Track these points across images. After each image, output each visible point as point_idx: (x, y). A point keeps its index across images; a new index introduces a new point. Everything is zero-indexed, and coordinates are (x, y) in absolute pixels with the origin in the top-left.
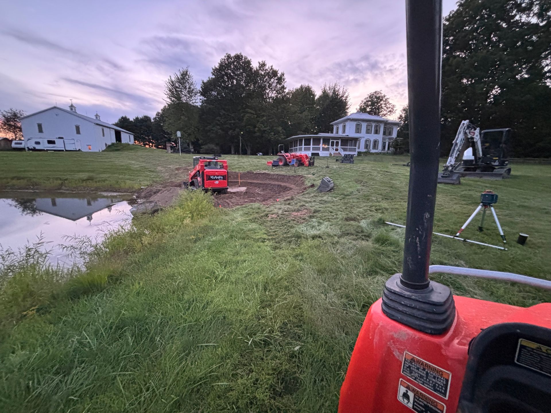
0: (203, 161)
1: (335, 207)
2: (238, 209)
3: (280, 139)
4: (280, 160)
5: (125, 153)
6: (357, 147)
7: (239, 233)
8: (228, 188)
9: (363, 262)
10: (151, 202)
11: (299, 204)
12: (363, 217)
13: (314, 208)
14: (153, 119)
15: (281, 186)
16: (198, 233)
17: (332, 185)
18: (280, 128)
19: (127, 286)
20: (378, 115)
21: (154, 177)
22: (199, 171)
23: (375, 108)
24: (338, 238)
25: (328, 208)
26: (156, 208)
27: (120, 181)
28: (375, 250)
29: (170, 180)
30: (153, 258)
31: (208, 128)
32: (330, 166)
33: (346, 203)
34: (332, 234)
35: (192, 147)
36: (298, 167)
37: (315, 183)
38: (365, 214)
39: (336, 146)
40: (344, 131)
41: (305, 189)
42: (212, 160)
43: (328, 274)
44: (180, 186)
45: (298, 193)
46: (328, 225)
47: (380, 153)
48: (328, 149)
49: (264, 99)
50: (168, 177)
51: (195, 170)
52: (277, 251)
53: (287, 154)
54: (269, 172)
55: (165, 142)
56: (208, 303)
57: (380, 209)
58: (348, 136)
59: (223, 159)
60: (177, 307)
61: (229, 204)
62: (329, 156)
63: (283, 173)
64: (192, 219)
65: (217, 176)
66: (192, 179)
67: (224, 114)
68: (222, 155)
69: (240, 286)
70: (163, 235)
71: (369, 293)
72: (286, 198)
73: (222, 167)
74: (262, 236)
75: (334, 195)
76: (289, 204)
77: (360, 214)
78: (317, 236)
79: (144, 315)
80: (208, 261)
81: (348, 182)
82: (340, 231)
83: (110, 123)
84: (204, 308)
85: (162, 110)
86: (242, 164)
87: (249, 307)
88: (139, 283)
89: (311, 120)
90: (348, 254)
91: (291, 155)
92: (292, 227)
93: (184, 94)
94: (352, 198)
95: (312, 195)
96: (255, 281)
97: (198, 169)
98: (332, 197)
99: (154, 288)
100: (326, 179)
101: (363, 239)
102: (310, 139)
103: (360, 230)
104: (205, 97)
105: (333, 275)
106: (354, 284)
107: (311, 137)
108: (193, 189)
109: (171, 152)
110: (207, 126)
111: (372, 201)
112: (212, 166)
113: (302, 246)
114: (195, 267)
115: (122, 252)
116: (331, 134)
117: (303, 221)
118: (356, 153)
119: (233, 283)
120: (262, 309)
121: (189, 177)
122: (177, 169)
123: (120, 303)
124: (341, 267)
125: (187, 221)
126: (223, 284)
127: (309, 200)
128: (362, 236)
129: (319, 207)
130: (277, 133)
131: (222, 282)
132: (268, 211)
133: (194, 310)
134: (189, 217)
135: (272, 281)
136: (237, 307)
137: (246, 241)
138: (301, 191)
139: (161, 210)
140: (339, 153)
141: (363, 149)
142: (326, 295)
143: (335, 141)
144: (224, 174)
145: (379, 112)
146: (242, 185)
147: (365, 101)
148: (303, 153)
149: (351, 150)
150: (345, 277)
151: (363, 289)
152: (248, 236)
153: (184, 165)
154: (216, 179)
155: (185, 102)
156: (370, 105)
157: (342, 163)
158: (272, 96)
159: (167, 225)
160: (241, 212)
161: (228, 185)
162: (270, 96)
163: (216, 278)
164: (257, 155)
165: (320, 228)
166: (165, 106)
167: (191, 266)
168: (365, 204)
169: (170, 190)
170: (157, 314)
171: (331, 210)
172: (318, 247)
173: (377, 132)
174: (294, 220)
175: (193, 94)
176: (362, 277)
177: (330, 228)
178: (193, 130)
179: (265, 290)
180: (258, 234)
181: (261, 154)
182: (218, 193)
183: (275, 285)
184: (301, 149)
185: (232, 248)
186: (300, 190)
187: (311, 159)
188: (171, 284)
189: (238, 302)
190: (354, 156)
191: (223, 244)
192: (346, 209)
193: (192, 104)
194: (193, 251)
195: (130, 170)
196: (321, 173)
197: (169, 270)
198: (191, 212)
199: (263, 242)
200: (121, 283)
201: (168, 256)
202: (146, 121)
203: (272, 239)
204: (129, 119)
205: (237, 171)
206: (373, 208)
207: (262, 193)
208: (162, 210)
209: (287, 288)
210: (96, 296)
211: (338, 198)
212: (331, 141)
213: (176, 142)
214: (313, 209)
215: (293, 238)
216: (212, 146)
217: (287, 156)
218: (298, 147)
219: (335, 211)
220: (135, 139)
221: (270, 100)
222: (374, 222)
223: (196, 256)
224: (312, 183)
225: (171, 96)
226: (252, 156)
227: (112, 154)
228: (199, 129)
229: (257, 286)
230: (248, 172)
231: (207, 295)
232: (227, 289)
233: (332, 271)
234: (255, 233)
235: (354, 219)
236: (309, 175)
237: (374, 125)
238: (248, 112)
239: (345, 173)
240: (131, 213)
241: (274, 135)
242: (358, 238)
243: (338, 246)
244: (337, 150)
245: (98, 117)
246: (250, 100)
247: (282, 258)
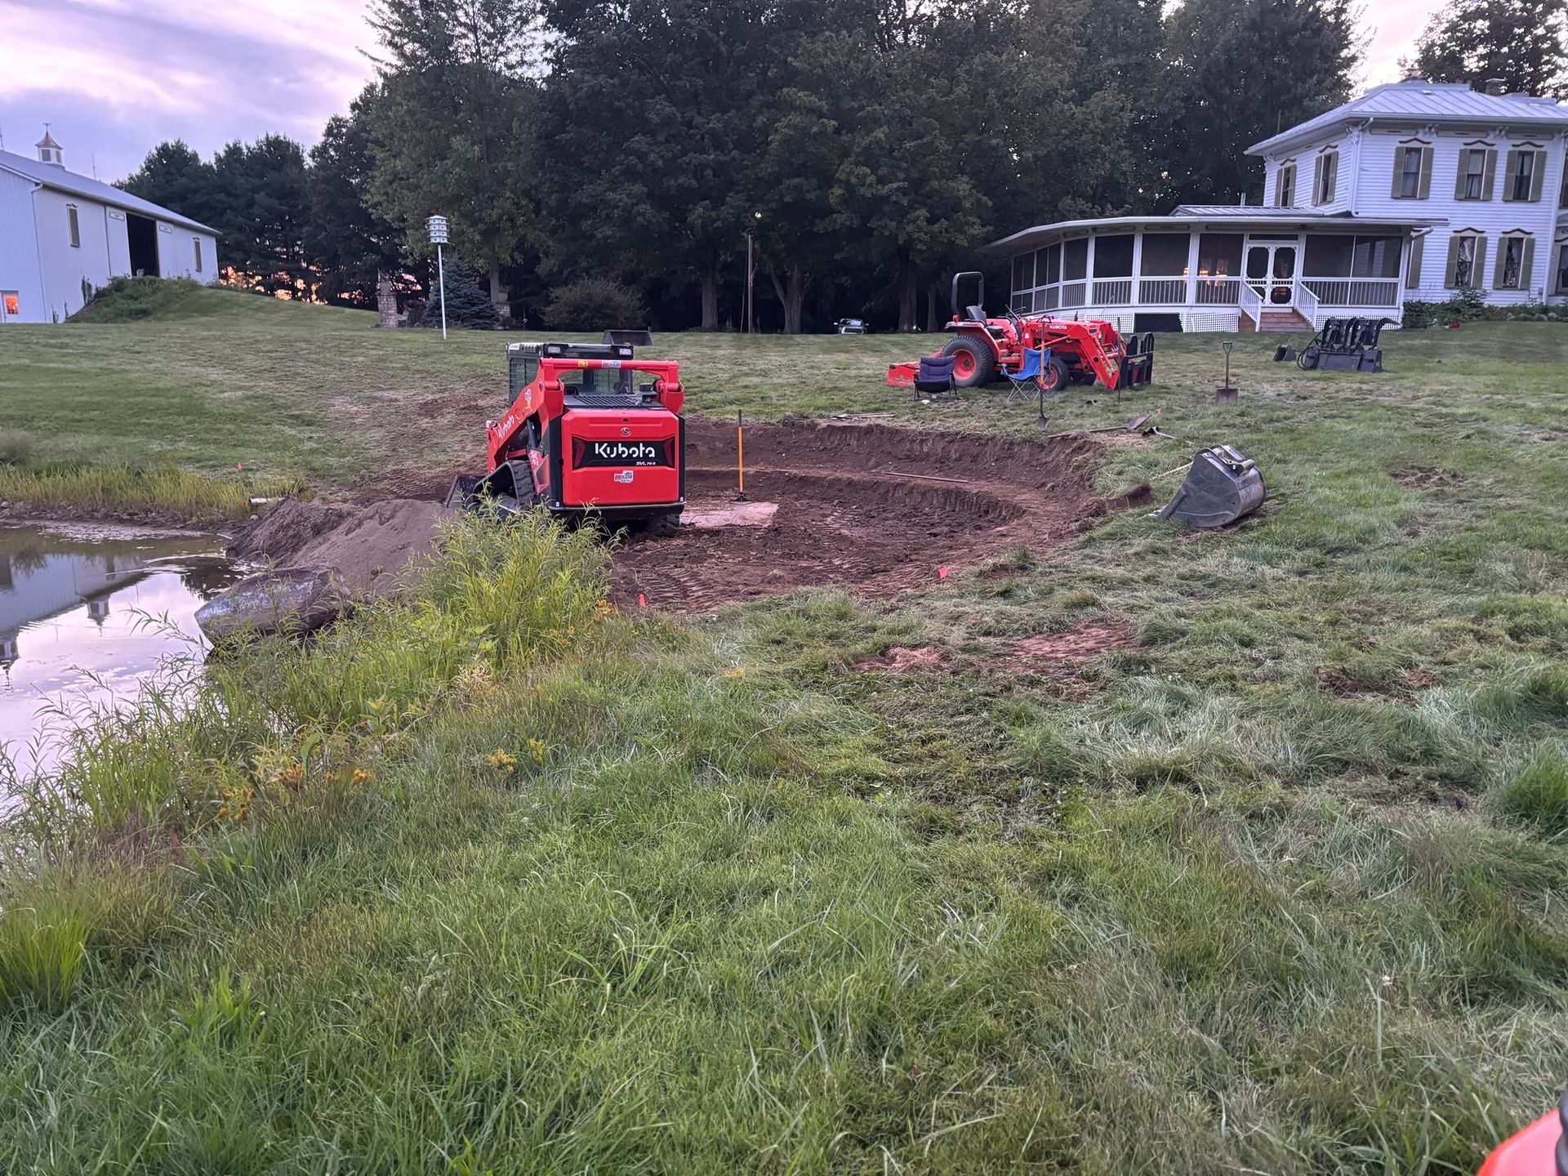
0: (558, 367)
1: (1271, 614)
2: (731, 619)
3: (962, 241)
4: (962, 356)
5: (176, 330)
6: (1401, 280)
7: (735, 740)
8: (680, 509)
9: (1436, 927)
10: (300, 575)
11: (1062, 595)
12: (1437, 671)
13: (1148, 616)
14: (313, 156)
15: (960, 494)
16: (531, 735)
17: (1256, 490)
18: (962, 186)
19: (178, 993)
20: (1533, 93)
21: (312, 451)
22: (535, 419)
23: (1513, 53)
24: (1287, 785)
25: (1231, 622)
26: (319, 607)
27: (151, 467)
28: (1505, 863)
29: (390, 467)
30: (305, 854)
31: (584, 196)
32: (1244, 388)
33: (1335, 594)
34: (1250, 765)
35: (504, 297)
36: (1060, 395)
37: (1155, 480)
38: (1450, 655)
39: (1277, 273)
40: (1326, 191)
41: (1099, 511)
42: (603, 362)
43: (1225, 985)
44: (438, 493)
45: (1058, 536)
46: (1224, 715)
47: (1545, 310)
48: (1228, 294)
49: (881, 29)
50: (383, 451)
51: (515, 412)
52: (939, 844)
53: (998, 324)
54: (897, 424)
55: (371, 272)
56: (574, 1099)
57: (1538, 631)
58: (1348, 214)
59: (660, 355)
60: (418, 1110)
61: (685, 592)
62: (1235, 329)
63: (971, 425)
64: (498, 665)
65: (628, 445)
66: (499, 458)
67: (667, 121)
68: (654, 337)
69: (742, 1023)
70: (355, 740)
71: (1470, 1105)
72: (990, 561)
73: (653, 396)
74: (858, 762)
75: (1265, 548)
76: (1005, 594)
77: (1415, 656)
78: (1163, 774)
79: (259, 1145)
80: (576, 880)
81: (1349, 473)
82: (1298, 749)
83: (108, 182)
84: (556, 1123)
85: (354, 106)
86: (756, 380)
87: (787, 1132)
88: (236, 983)
89: (1135, 136)
90: (1342, 874)
91: (1021, 329)
92: (1021, 719)
93: (463, 19)
94: (1374, 567)
95: (1139, 544)
96: (820, 997)
97: (530, 409)
98: (1252, 556)
99: (307, 1012)
100: (1217, 458)
101: (1433, 799)
102: (1131, 239)
103: (1414, 745)
104: (569, 36)
105: (1252, 988)
106: (1380, 1047)
107: (1133, 226)
108: (504, 513)
109: (401, 324)
110: (580, 185)
111: (1491, 581)
112: (604, 390)
113: (1078, 822)
114: (514, 910)
115: (156, 823)
116: (1251, 210)
117: (1086, 687)
118: (1396, 314)
119: (703, 1002)
120: (859, 1151)
121: (488, 450)
122: (430, 409)
123: (145, 1076)
124: (1303, 947)
125: (475, 674)
126: (655, 1005)
127: (1120, 571)
128: (1429, 777)
129: (1179, 615)
130: (945, 209)
131: (646, 994)
132: (891, 632)
133: (502, 1128)
134: (487, 655)
135: (911, 1003)
136: (723, 1130)
137: (775, 787)
138: (1074, 526)
139: (350, 617)
140: (1295, 311)
141: (1434, 289)
142: (1213, 1096)
143: (1272, 248)
144: (661, 436)
145: (1538, 77)
146: (755, 491)
147: (1454, 14)
148: (1089, 314)
149: (1363, 295)
150: (1326, 1007)
151: (1430, 1079)
152: (780, 757)
153: (460, 389)
154: (620, 462)
155: (468, 60)
156: (1484, 39)
157: (1313, 367)
158: (922, 10)
159: (375, 695)
160: (745, 634)
161: (682, 494)
162: (910, 14)
163: (618, 971)
164: (835, 331)
165: (1183, 726)
166: (372, 87)
167: (490, 906)
168: (1446, 601)
169: (392, 516)
170: (322, 1142)
171: (1246, 630)
172: (1167, 832)
173: (1521, 189)
174: (1033, 683)
175: (510, 20)
176: (1425, 1012)
177: (1240, 728)
178: (508, 205)
179: (872, 1047)
180: (835, 751)
181: (856, 323)
182: (631, 533)
183: (928, 1025)
184: (1075, 297)
185: (700, 821)
186: (1067, 520)
187: (1131, 348)
188: (393, 992)
189: (731, 1106)
190: (1386, 327)
191: (655, 799)
192: (1333, 623)
193: (507, 73)
194: (503, 831)
195: (200, 412)
196: (1190, 426)
197: (384, 919)
198: (492, 630)
199: (861, 793)
200: (146, 976)
201: (380, 851)
202: (278, 167)
203: (913, 780)
204: (195, 157)
205: (730, 415)
206: (1499, 625)
207: (857, 533)
208: (350, 613)
209: (988, 1046)
210: (35, 1033)
211: (1286, 565)
212: (1247, 247)
213: (423, 271)
214: (1141, 622)
215: (1029, 781)
216: (603, 288)
217: (998, 334)
218: (1062, 283)
219: (1268, 638)
220: (224, 260)
221: (913, 36)
222: (1500, 701)
223: (517, 855)
224: (1135, 480)
225: (401, 34)
226: (811, 338)
227: (116, 336)
228: (538, 204)
229: (829, 1028)
230: (788, 423)
231: (570, 1058)
232: (674, 1035)
233: (1249, 964)
234: (821, 744)
235: (1378, 684)
236: (1122, 440)
237: (1504, 148)
238: (792, 107)
239: (1328, 423)
240: (205, 627)
241: (931, 221)
242: (1405, 791)
243: (1284, 833)
244: (1281, 296)
245: (53, 151)
246: (804, 39)
247: (969, 885)
